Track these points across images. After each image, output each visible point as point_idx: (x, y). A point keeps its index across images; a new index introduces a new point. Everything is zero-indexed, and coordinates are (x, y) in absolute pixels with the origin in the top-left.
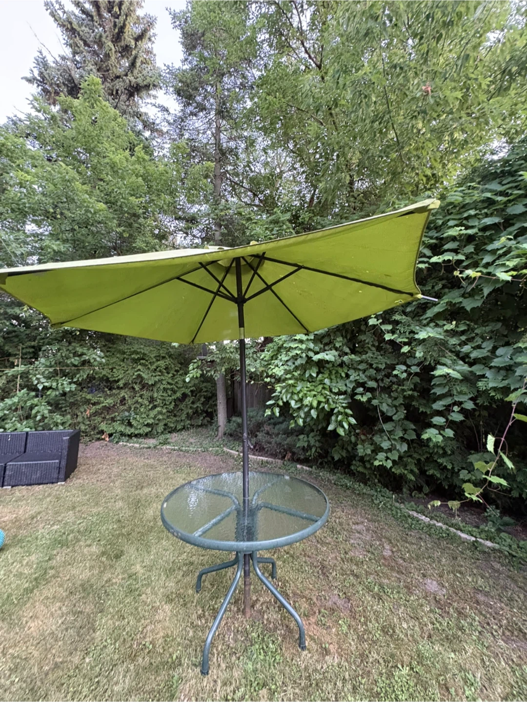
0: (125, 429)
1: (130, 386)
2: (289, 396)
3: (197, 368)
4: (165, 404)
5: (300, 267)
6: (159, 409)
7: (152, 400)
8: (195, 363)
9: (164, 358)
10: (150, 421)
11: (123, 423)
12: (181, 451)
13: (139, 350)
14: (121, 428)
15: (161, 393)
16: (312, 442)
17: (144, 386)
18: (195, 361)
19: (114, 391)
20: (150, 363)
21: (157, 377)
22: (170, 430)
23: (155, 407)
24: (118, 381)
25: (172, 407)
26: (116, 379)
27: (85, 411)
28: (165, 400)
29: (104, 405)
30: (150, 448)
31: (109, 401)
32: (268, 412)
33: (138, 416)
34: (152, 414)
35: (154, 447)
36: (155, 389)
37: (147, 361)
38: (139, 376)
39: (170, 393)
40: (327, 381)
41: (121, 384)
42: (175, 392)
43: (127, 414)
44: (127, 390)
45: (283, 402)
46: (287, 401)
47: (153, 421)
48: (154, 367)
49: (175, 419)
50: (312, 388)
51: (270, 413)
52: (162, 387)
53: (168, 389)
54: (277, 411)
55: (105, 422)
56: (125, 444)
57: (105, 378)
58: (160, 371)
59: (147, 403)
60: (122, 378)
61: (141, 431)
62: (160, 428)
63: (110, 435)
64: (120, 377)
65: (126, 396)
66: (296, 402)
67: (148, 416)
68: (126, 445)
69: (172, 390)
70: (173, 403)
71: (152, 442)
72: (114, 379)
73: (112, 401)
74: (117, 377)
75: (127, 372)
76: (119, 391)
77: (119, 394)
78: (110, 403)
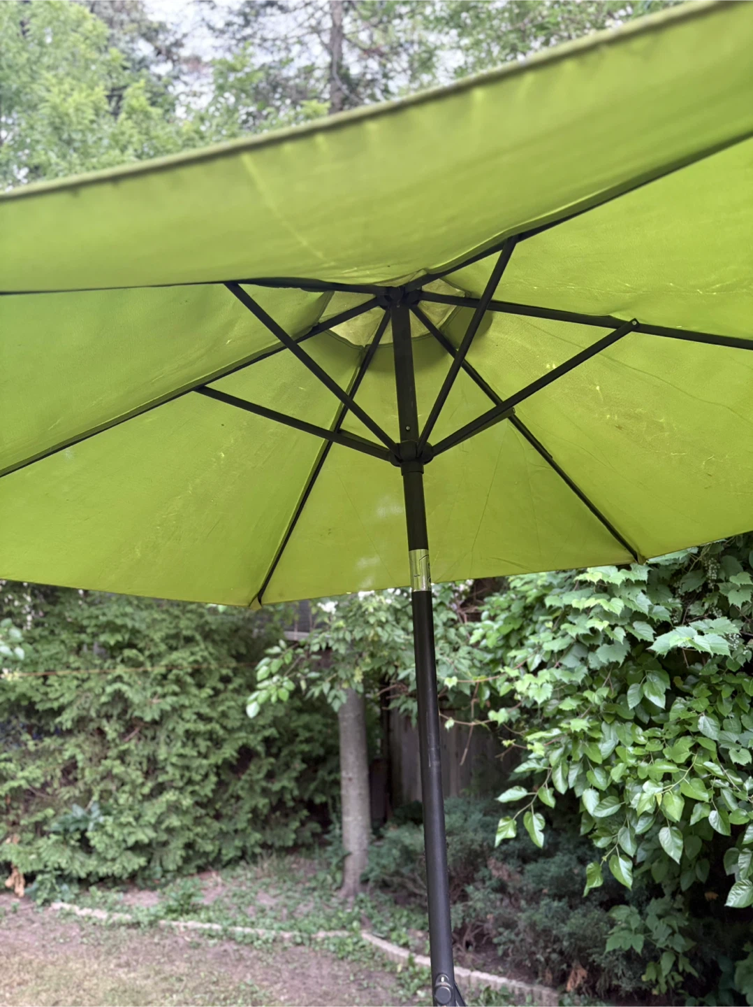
0: (72, 858)
1: (92, 726)
2: (574, 773)
3: (282, 670)
4: (190, 782)
5: (623, 329)
6: (170, 796)
7: (152, 767)
8: (276, 656)
9: (189, 640)
10: (144, 835)
11: (65, 842)
12: (231, 938)
13: (119, 622)
14: (61, 858)
15: (177, 747)
16: (661, 935)
17: (131, 726)
18: (276, 650)
19: (47, 741)
20: (151, 657)
21: (171, 700)
22: (200, 862)
23: (160, 789)
24: (60, 711)
25: (207, 789)
26: (55, 705)
28: (188, 768)
29: (15, 784)
30: (137, 925)
31: (33, 772)
32: (506, 830)
33: (110, 819)
34: (152, 811)
35: (151, 924)
36: (162, 736)
37: (141, 651)
38: (118, 696)
39: (203, 744)
40: (706, 724)
41: (66, 720)
42: (217, 743)
43: (78, 812)
44: (82, 737)
45: (556, 795)
46: (570, 792)
47: (152, 834)
48: (159, 669)
49: (216, 825)
50: (654, 747)
51: (511, 834)
52: (181, 729)
53: (197, 734)
54: (536, 824)
55: (17, 837)
56: (67, 907)
57: (24, 703)
58: (178, 681)
59: (136, 775)
60: (71, 703)
61: (116, 869)
62: (174, 856)
63: (29, 878)
64: (63, 700)
65: (80, 757)
66: (602, 795)
67: (137, 818)
68: (69, 914)
69: (211, 736)
70: (213, 779)
71: (145, 903)
72: (48, 705)
73: (38, 773)
74: (57, 699)
75: (86, 685)
76: (60, 741)
77: (60, 752)
78: (34, 780)
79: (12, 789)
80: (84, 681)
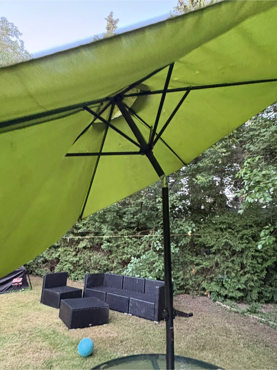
0: (220, 290)
1: (222, 252)
3: (271, 233)
4: (256, 272)
6: (248, 275)
7: (243, 266)
8: (267, 229)
9: (251, 226)
10: (242, 287)
11: (218, 285)
12: (268, 325)
13: (223, 221)
14: (216, 288)
15: (250, 261)
17: (234, 253)
18: (267, 227)
19: (210, 255)
20: (237, 231)
21: (245, 245)
23: (245, 273)
24: (212, 247)
25: (263, 275)
26: (210, 245)
27: (192, 270)
28: (255, 267)
29: (202, 266)
30: (238, 312)
31: (206, 264)
33: (230, 280)
34: (243, 279)
35: (242, 313)
36: (244, 256)
37: (233, 230)
38: (226, 243)
39: (260, 261)
41: (213, 250)
42: (265, 260)
43: (220, 276)
44: (219, 255)
47: (244, 287)
48: (240, 235)
49: (270, 288)
52: (250, 254)
53: (258, 256)
55: (206, 281)
56: (219, 303)
57: (203, 244)
58: (247, 239)
59: (238, 268)
60: (214, 245)
61: (233, 295)
62: (255, 295)
63: (210, 292)
64: (212, 244)
65: (219, 261)
67: (239, 281)
68: (219, 305)
69: (262, 257)
70: (265, 272)
71: (243, 307)
72: (209, 245)
73: (208, 264)
74: (210, 244)
75: (219, 240)
76: (214, 256)
77: (214, 258)
78: (208, 266)
79: (202, 268)
80: (218, 239)
